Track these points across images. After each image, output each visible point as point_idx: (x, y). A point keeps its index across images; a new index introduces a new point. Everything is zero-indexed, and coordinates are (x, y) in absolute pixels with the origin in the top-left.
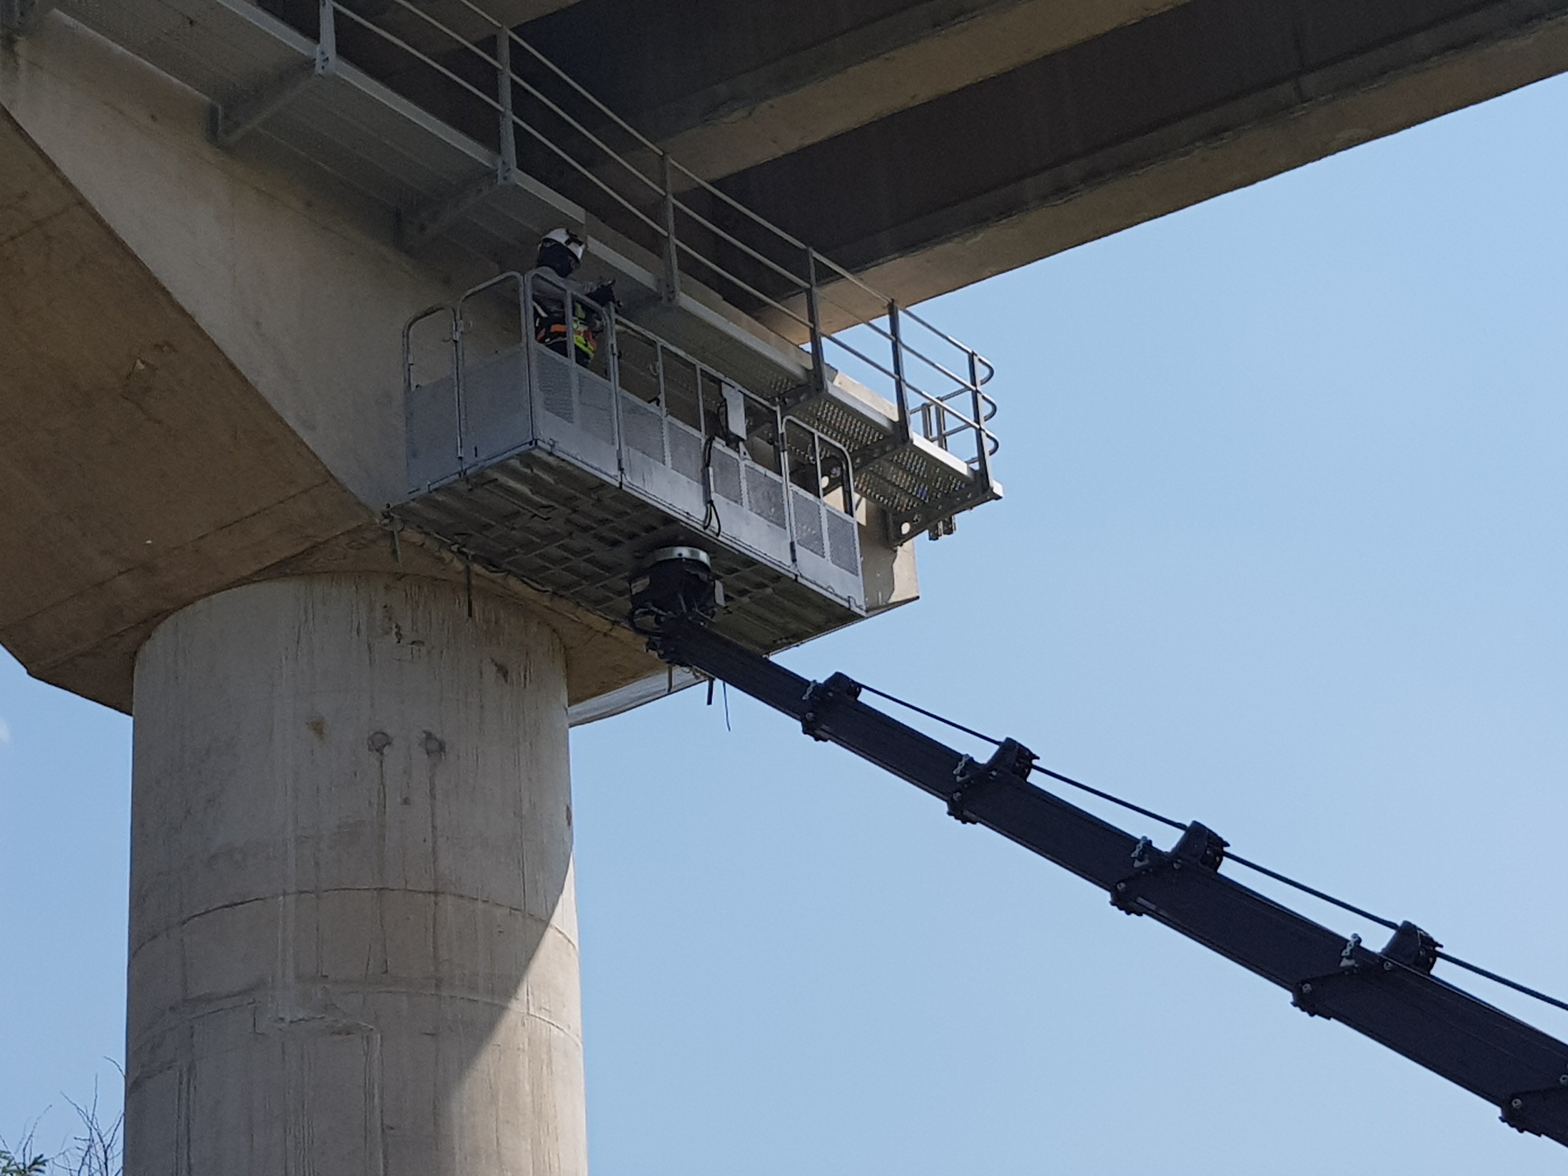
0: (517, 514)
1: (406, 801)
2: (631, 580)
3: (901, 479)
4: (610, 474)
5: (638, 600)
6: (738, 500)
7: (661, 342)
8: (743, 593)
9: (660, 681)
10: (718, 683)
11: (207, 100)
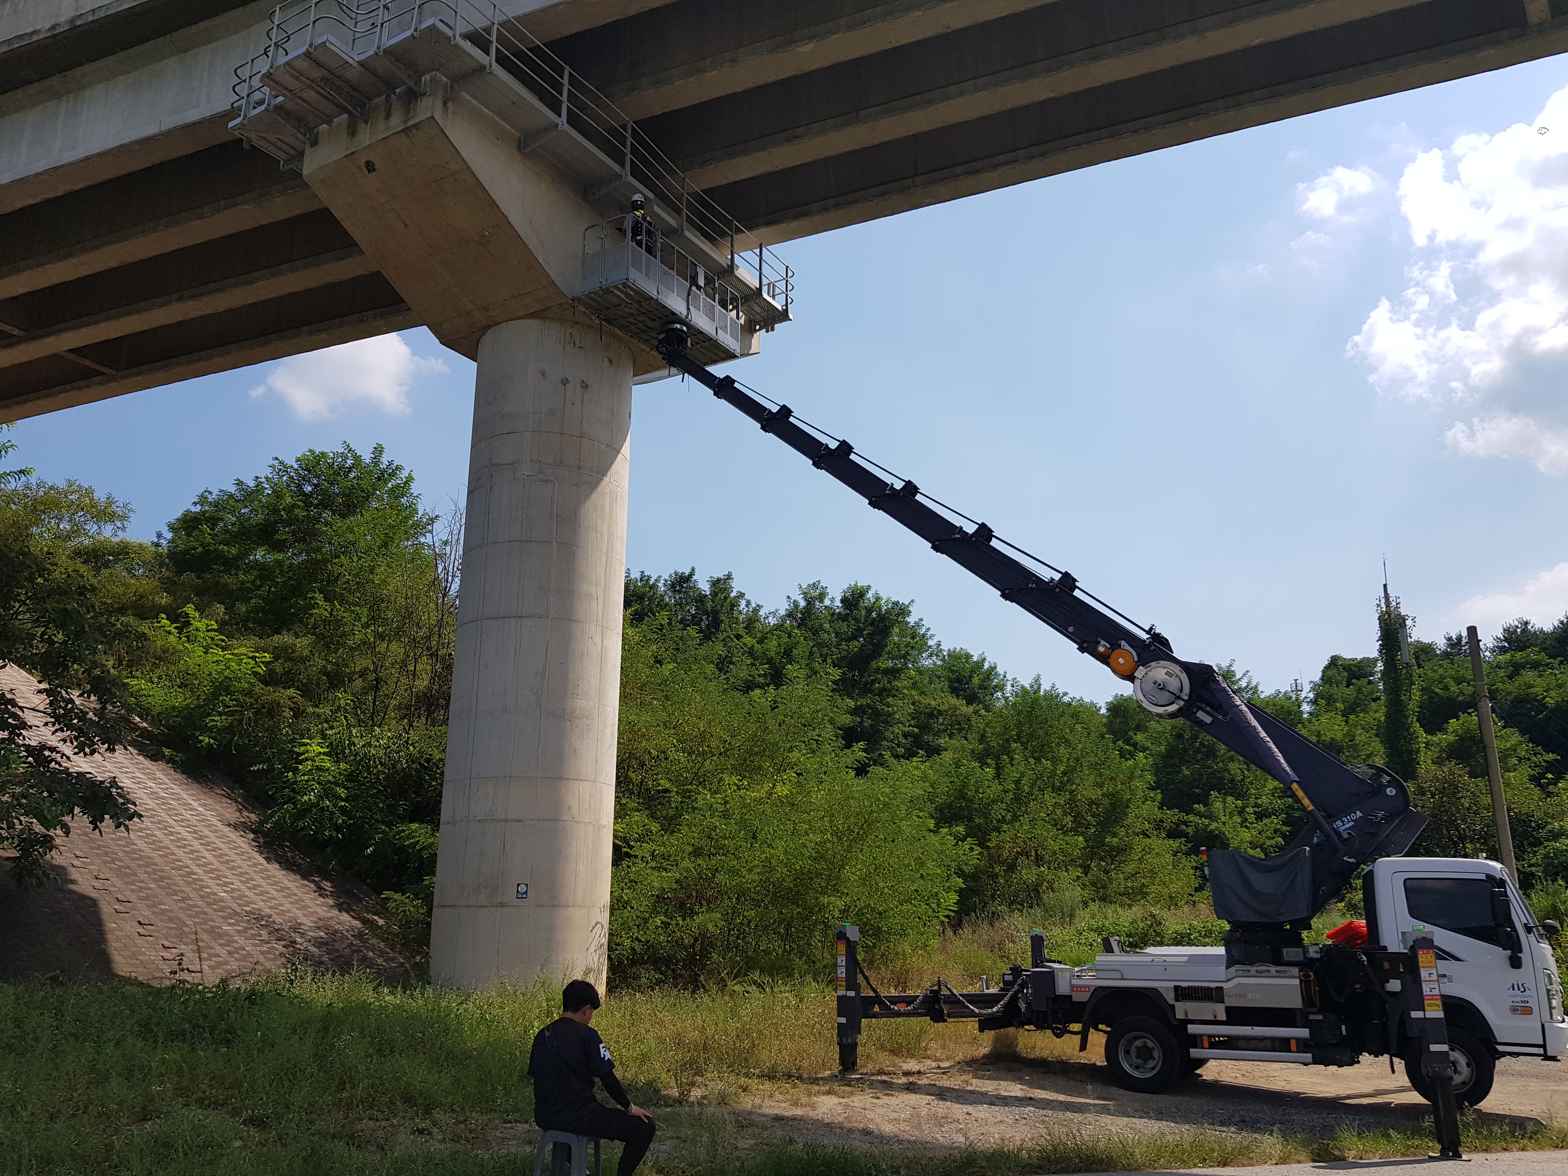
0: (620, 305)
1: (573, 404)
2: (659, 334)
3: (758, 309)
4: (654, 294)
5: (660, 342)
6: (699, 310)
7: (676, 247)
8: (697, 343)
9: (665, 372)
10: (686, 375)
11: (518, 134)
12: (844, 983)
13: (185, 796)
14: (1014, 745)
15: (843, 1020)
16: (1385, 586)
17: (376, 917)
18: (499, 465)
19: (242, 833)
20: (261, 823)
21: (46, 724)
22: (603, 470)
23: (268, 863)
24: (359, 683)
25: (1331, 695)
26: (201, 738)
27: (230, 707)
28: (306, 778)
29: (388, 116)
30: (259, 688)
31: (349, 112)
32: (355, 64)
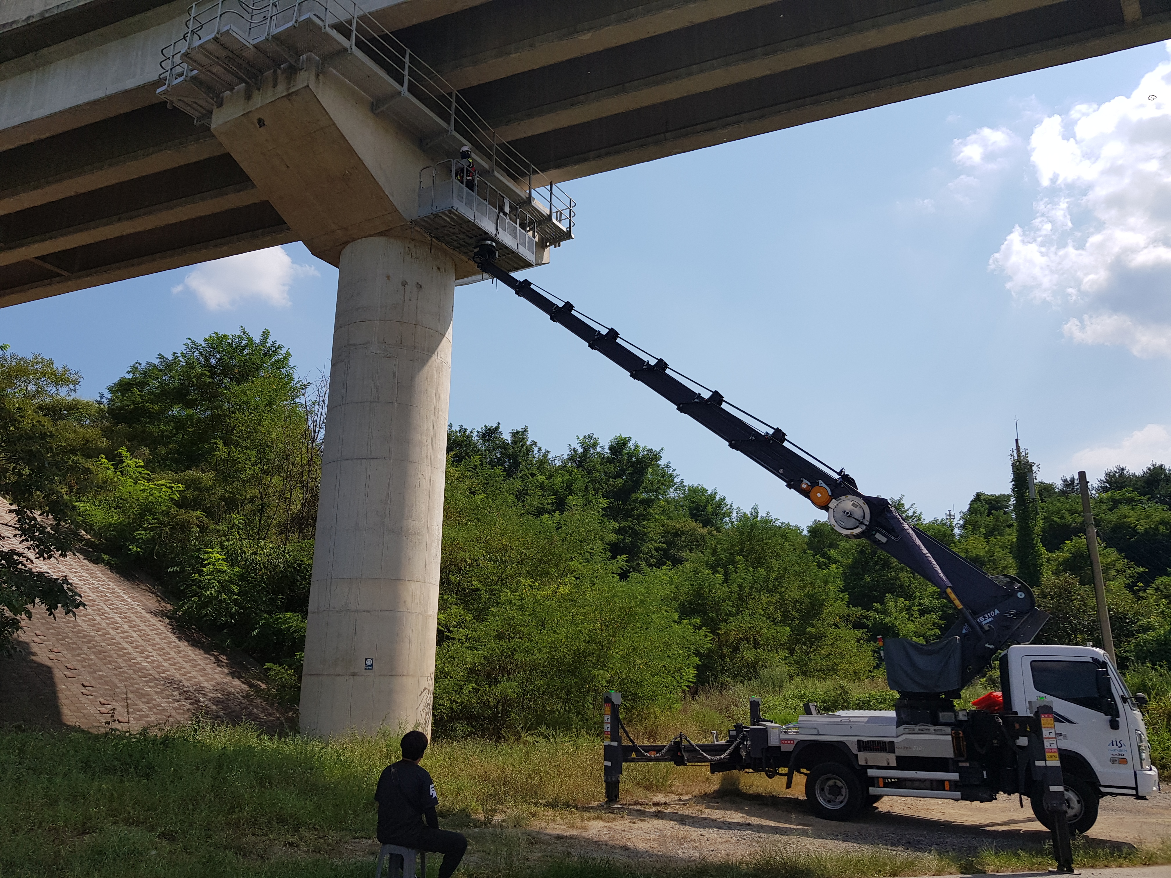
0: (445, 226)
1: (410, 300)
2: (474, 248)
3: (548, 230)
4: (471, 218)
5: (475, 254)
6: (505, 230)
7: (489, 184)
8: (504, 255)
9: (480, 277)
10: (495, 279)
11: (371, 100)
12: (609, 736)
13: (119, 591)
14: (738, 557)
15: (609, 764)
16: (1017, 441)
17: (259, 683)
18: (354, 345)
19: (160, 618)
20: (175, 611)
21: (15, 536)
22: (432, 349)
23: (179, 641)
24: (249, 507)
25: (976, 522)
26: (131, 547)
27: (153, 524)
28: (209, 577)
29: (275, 85)
30: (174, 510)
31: (247, 83)
32: (250, 47)
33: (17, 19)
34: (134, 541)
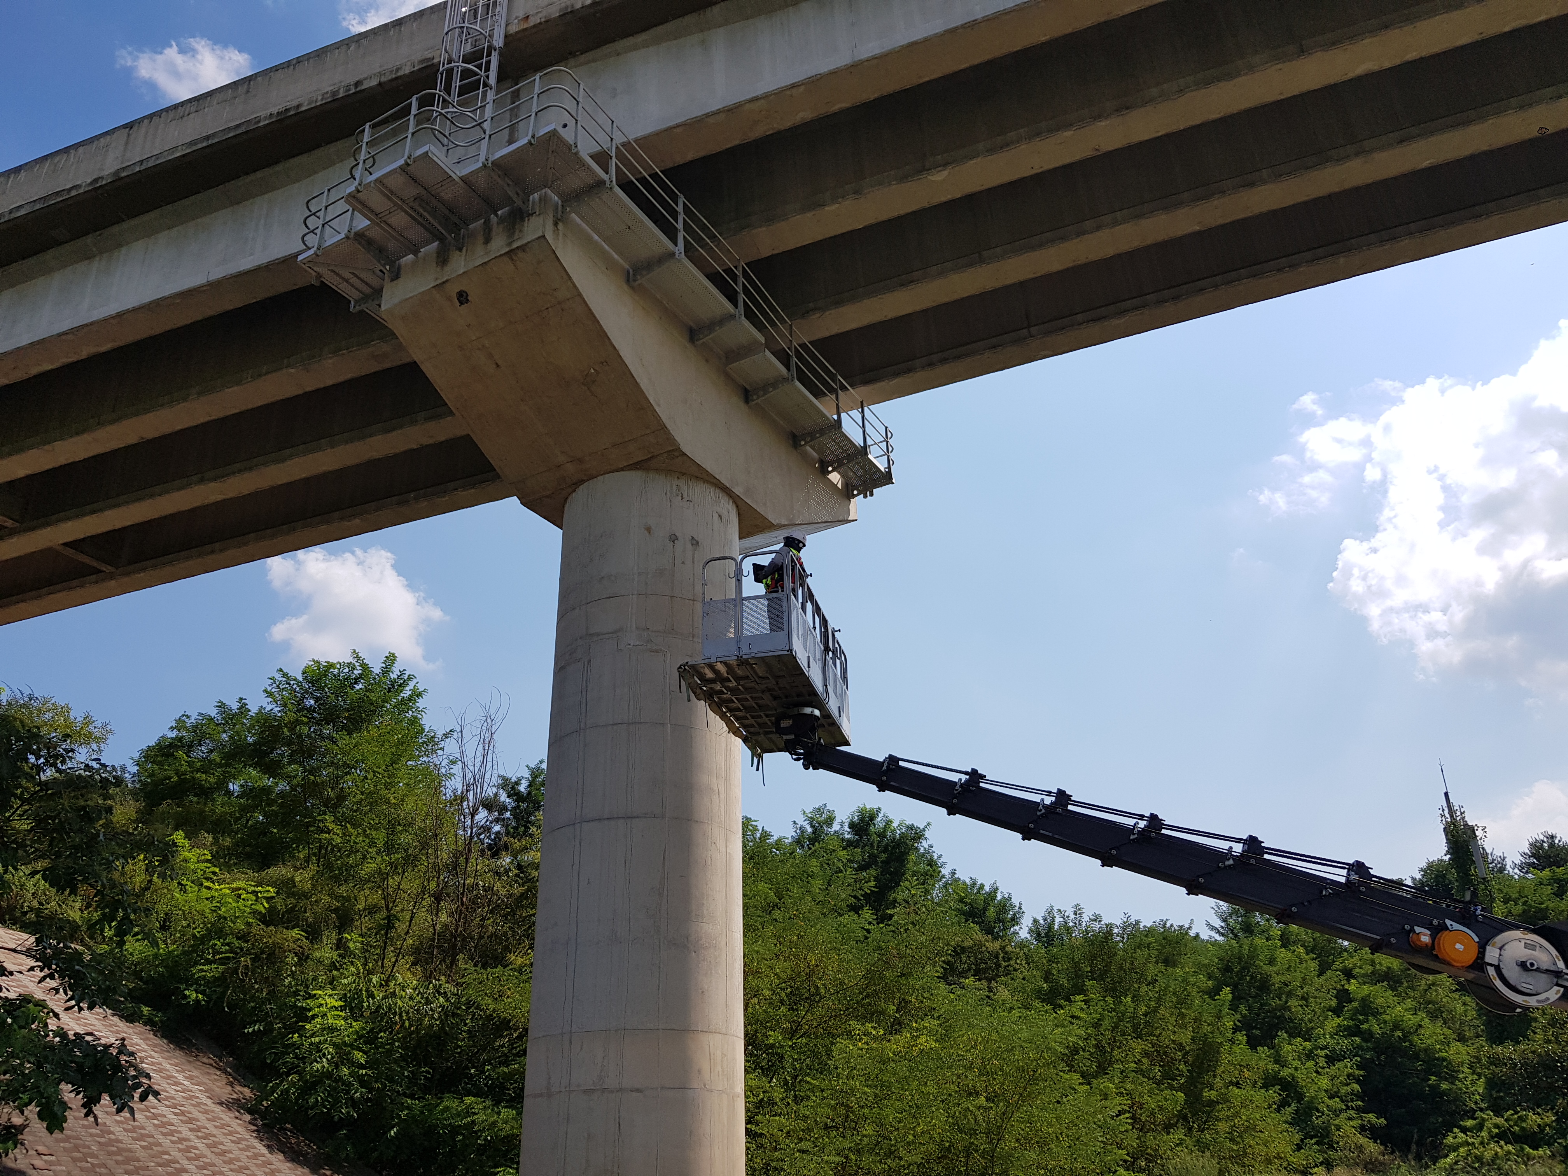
1: (683, 563)
11: (627, 266)
13: (168, 1067)
16: (1447, 793)
18: (597, 634)
19: (237, 1113)
20: (259, 1100)
21: (32, 969)
23: (270, 1153)
24: (366, 922)
26: (187, 993)
27: (222, 953)
28: (317, 1039)
29: (487, 240)
30: (258, 929)
31: (441, 239)
32: (457, 179)
33: (79, 183)
34: (190, 981)
